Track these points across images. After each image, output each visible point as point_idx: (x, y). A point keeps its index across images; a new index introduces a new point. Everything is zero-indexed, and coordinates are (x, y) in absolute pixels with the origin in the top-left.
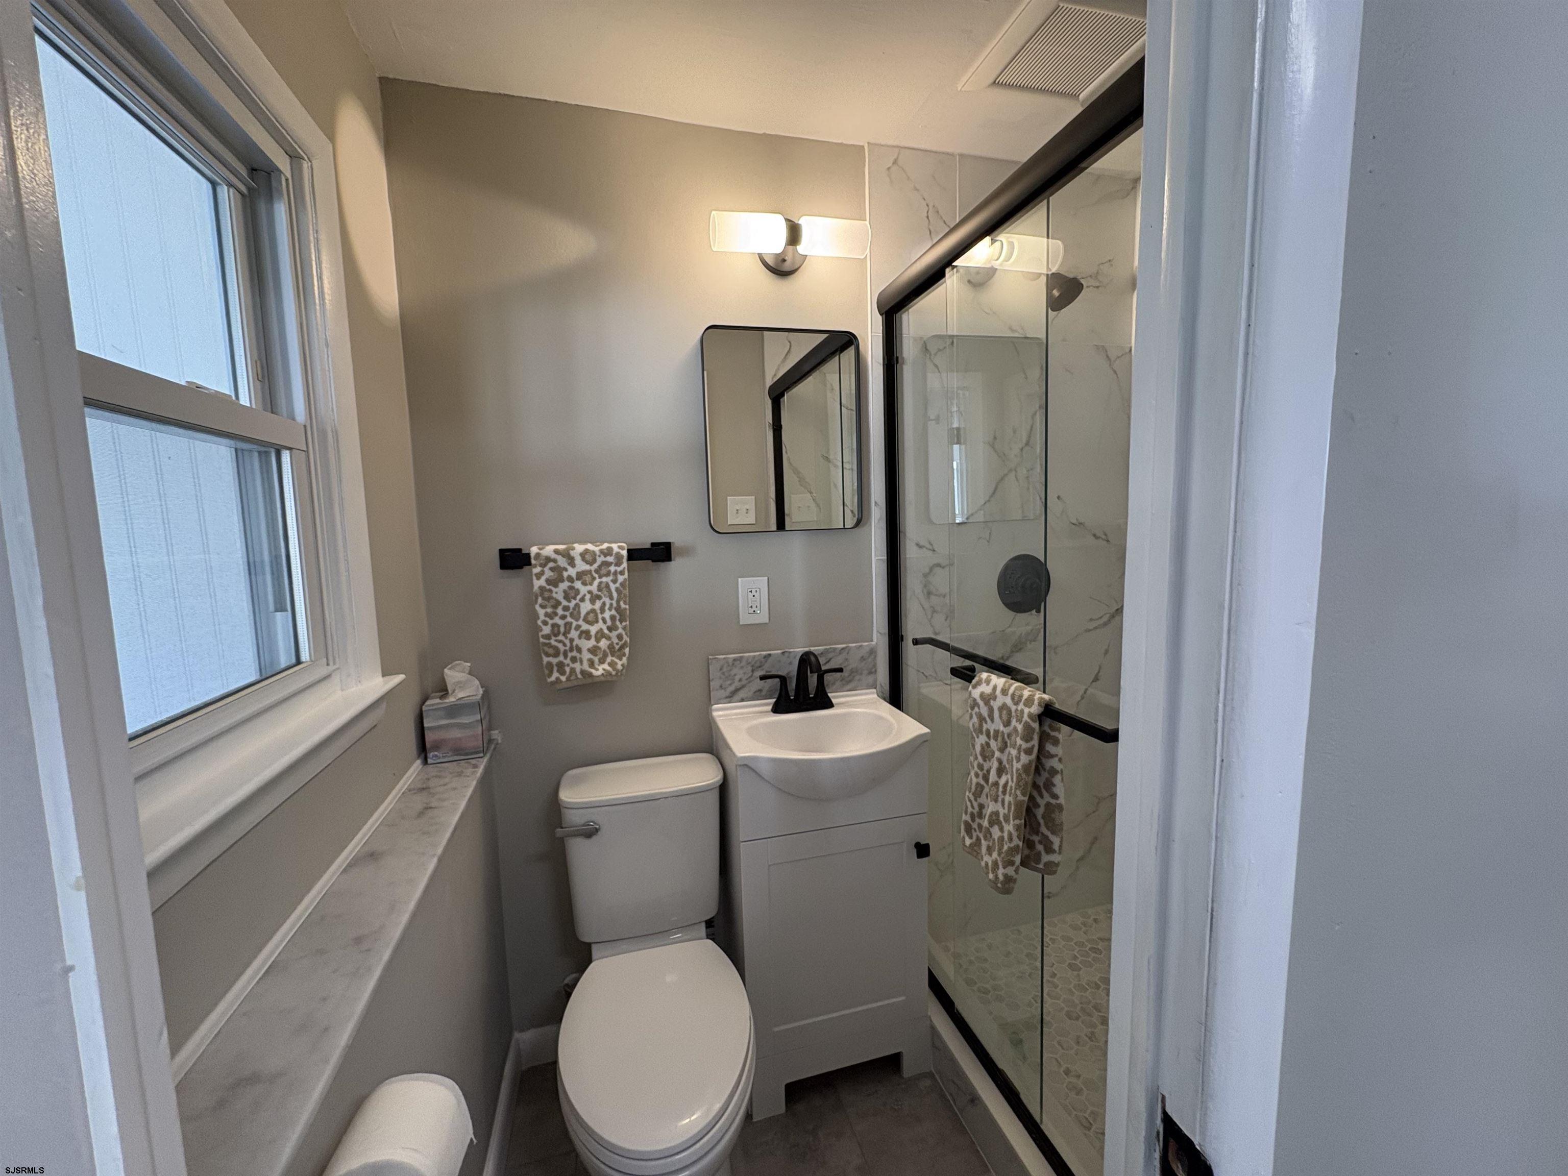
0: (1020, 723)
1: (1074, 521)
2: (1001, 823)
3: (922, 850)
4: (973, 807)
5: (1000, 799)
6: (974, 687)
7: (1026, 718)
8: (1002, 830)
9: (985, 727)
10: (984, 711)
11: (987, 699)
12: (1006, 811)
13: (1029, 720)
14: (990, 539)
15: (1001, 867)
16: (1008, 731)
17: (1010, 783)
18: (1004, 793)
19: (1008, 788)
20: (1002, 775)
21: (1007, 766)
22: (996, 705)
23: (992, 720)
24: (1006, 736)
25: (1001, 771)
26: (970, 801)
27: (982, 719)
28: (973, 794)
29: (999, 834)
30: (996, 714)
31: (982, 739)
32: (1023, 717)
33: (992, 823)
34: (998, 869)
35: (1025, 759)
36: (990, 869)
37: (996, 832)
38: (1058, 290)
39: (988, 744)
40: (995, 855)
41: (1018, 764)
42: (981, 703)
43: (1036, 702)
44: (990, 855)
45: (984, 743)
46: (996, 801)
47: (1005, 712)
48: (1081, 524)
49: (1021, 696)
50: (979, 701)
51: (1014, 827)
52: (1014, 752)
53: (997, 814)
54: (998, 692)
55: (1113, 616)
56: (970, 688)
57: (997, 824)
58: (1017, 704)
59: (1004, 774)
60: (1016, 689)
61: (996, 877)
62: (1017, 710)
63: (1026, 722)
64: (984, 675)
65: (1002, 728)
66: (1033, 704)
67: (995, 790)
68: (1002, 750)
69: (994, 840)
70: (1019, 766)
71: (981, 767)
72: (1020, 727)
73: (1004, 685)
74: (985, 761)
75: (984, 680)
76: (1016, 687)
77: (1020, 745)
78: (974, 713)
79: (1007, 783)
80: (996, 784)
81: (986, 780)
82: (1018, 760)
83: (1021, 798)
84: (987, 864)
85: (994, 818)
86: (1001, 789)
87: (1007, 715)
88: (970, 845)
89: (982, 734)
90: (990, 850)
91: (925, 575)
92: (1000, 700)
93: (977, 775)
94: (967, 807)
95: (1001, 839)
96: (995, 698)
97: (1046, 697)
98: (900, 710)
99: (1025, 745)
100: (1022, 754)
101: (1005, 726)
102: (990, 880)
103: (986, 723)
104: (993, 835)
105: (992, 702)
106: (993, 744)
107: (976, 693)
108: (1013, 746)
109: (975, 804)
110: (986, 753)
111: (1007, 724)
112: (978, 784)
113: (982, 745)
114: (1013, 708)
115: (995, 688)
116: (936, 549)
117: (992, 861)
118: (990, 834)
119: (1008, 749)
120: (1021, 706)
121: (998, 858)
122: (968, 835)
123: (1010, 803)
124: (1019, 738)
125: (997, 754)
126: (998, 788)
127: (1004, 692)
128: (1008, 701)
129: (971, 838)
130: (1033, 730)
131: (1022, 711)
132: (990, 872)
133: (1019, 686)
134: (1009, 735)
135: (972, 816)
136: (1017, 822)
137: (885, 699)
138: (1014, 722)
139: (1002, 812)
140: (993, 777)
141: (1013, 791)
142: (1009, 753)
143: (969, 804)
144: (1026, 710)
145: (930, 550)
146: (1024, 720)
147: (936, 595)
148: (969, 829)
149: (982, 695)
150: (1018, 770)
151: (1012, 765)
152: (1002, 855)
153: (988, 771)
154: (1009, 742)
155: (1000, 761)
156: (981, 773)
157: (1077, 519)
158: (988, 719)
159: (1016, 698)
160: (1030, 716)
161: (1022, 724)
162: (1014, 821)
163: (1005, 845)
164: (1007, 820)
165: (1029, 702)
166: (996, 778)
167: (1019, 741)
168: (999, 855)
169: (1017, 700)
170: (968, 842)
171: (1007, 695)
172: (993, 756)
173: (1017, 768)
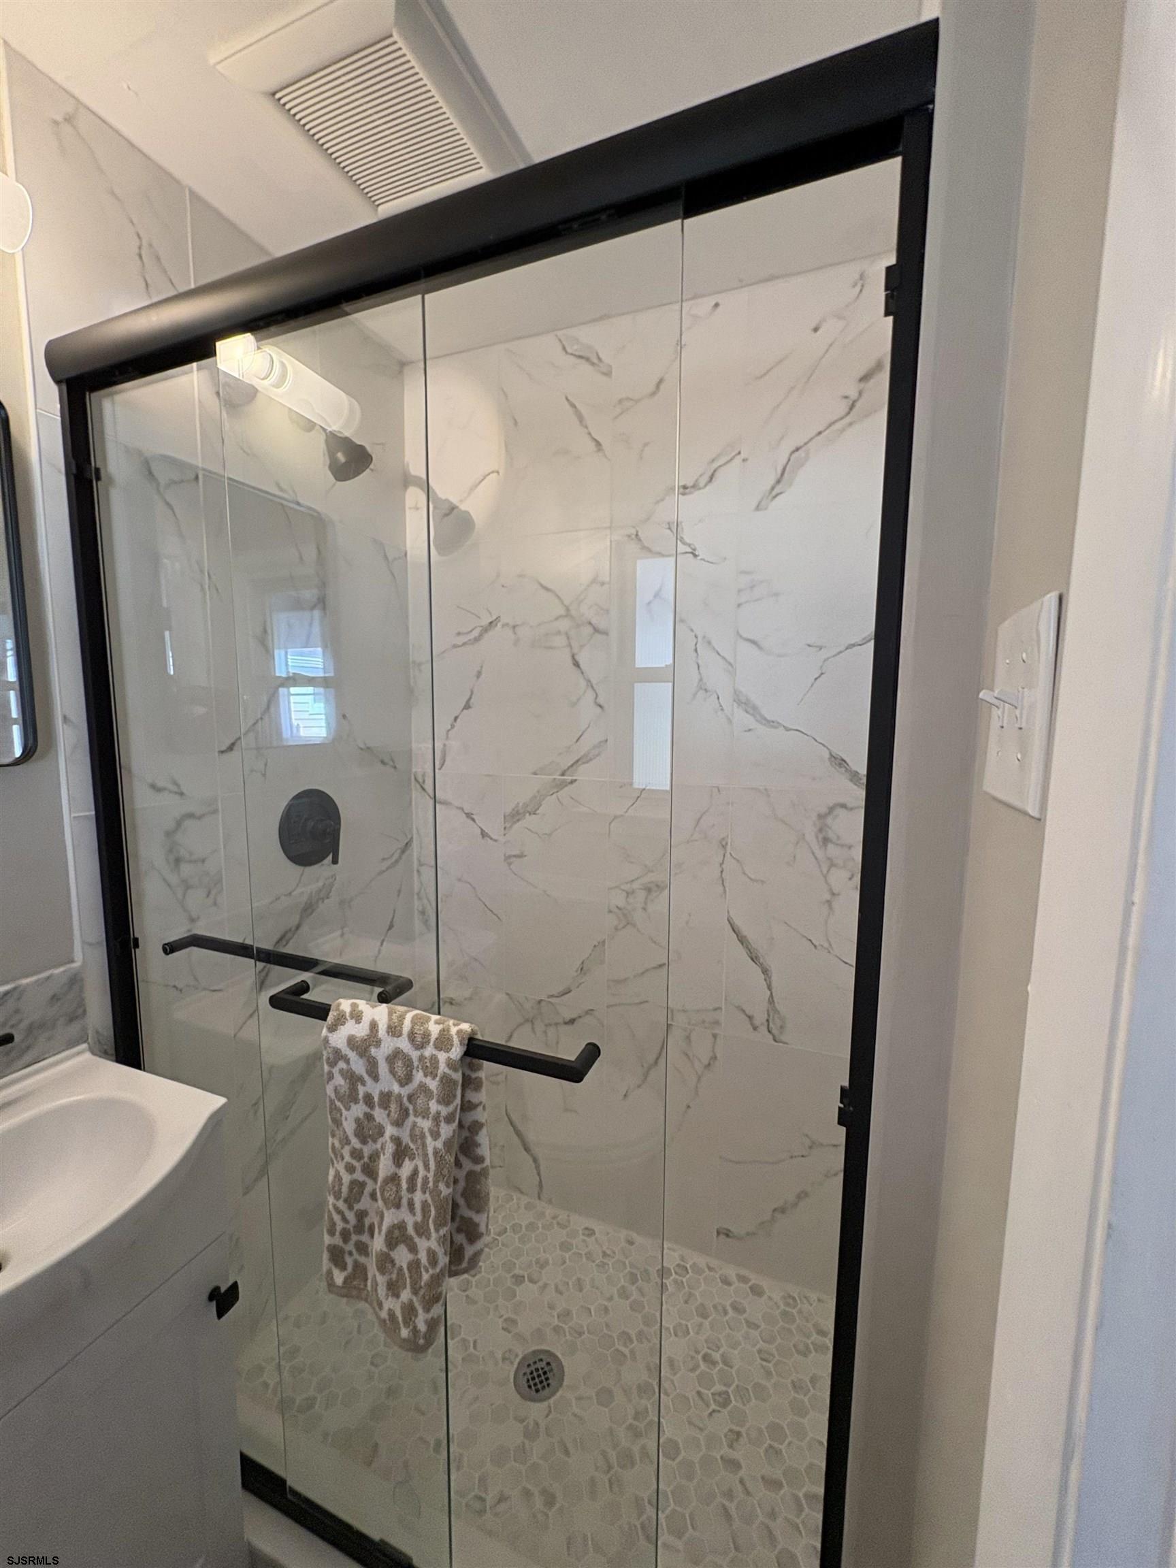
0: (434, 1078)
1: (362, 746)
2: (411, 1239)
3: (224, 1299)
4: (345, 1220)
5: (404, 1202)
6: (332, 1029)
7: (443, 1068)
8: (413, 1249)
9: (361, 1090)
10: (358, 1066)
11: (362, 1047)
12: (419, 1218)
13: (447, 1071)
14: (265, 772)
15: (420, 1311)
16: (407, 1092)
17: (422, 1172)
18: (412, 1189)
19: (419, 1181)
20: (403, 1161)
21: (412, 1146)
22: (380, 1054)
23: (376, 1078)
24: (405, 1099)
25: (401, 1154)
26: (339, 1212)
27: (353, 1079)
28: (346, 1201)
29: (410, 1257)
30: (383, 1068)
31: (359, 1110)
32: (437, 1068)
33: (391, 1243)
34: (416, 1316)
35: (446, 1130)
36: (400, 1319)
37: (402, 1256)
38: (345, 454)
39: (369, 1117)
40: (406, 1295)
41: (437, 1142)
42: (352, 1055)
43: (456, 1040)
44: (397, 1296)
45: (361, 1116)
46: (398, 1206)
47: (400, 1063)
48: (368, 748)
49: (426, 1035)
50: (346, 1051)
51: (438, 1242)
52: (425, 1124)
53: (401, 1226)
54: (382, 1031)
55: (403, 852)
56: (324, 1032)
57: (404, 1242)
58: (422, 1046)
59: (407, 1159)
60: (414, 1021)
61: (415, 1331)
62: (421, 1058)
63: (445, 1076)
64: (345, 1005)
65: (396, 1088)
66: (452, 1045)
67: (394, 1189)
68: (398, 1123)
69: (401, 1269)
70: (439, 1144)
71: (357, 1154)
72: (433, 1084)
73: (390, 1019)
74: (364, 1142)
75: (348, 1015)
76: (413, 1018)
77: (438, 1113)
78: (335, 1071)
79: (415, 1172)
80: (394, 1179)
81: (370, 1171)
82: (436, 1135)
83: (445, 1191)
84: (391, 1314)
85: (397, 1233)
86: (404, 1185)
87: (401, 1065)
88: (345, 1282)
89: (356, 1101)
90: (393, 1289)
91: (169, 834)
92: (388, 1044)
93: (350, 1169)
94: (333, 1224)
95: (415, 1266)
96: (378, 1043)
97: (466, 1027)
98: (140, 1069)
99: (444, 1111)
100: (443, 1124)
101: (402, 1085)
102: (404, 1340)
103: (364, 1083)
104: (397, 1262)
105: (373, 1051)
106: (379, 1115)
107: (339, 1039)
108: (425, 1114)
109: (351, 1216)
110: (367, 1131)
111: (406, 1080)
112: (353, 1183)
113: (357, 1120)
114: (415, 1055)
115: (374, 1026)
116: (185, 791)
117: (402, 1308)
118: (392, 1262)
119: (412, 1118)
120: (429, 1051)
121: (415, 1299)
122: (336, 1265)
123: (425, 1205)
124: (434, 1101)
125: (390, 1131)
126: (399, 1185)
127: (394, 1030)
128: (404, 1044)
129: (343, 1267)
130: (455, 1083)
131: (434, 1059)
132: (402, 1325)
133: (416, 1015)
134: (410, 1098)
135: (345, 1236)
136: (443, 1231)
137: (105, 1054)
138: (419, 1077)
139: (410, 1221)
140: (385, 1166)
141: (431, 1184)
142: (414, 1125)
143: (337, 1218)
144: (442, 1057)
145: (176, 793)
146: (440, 1072)
147: (190, 862)
148: (337, 1257)
149: (351, 1041)
150: (436, 1152)
151: (424, 1145)
152: (422, 1292)
153: (375, 1157)
154: (411, 1107)
155: (397, 1141)
156: (357, 1165)
157: (365, 744)
158: (366, 1077)
159: (419, 1039)
160: (451, 1064)
161: (438, 1079)
162: (437, 1230)
163: (424, 1273)
164: (422, 1230)
165: (443, 1042)
166: (393, 1169)
167: (434, 1106)
168: (415, 1292)
169: (419, 1040)
170: (339, 1277)
171: (400, 1035)
172: (381, 1133)
173: (435, 1149)
